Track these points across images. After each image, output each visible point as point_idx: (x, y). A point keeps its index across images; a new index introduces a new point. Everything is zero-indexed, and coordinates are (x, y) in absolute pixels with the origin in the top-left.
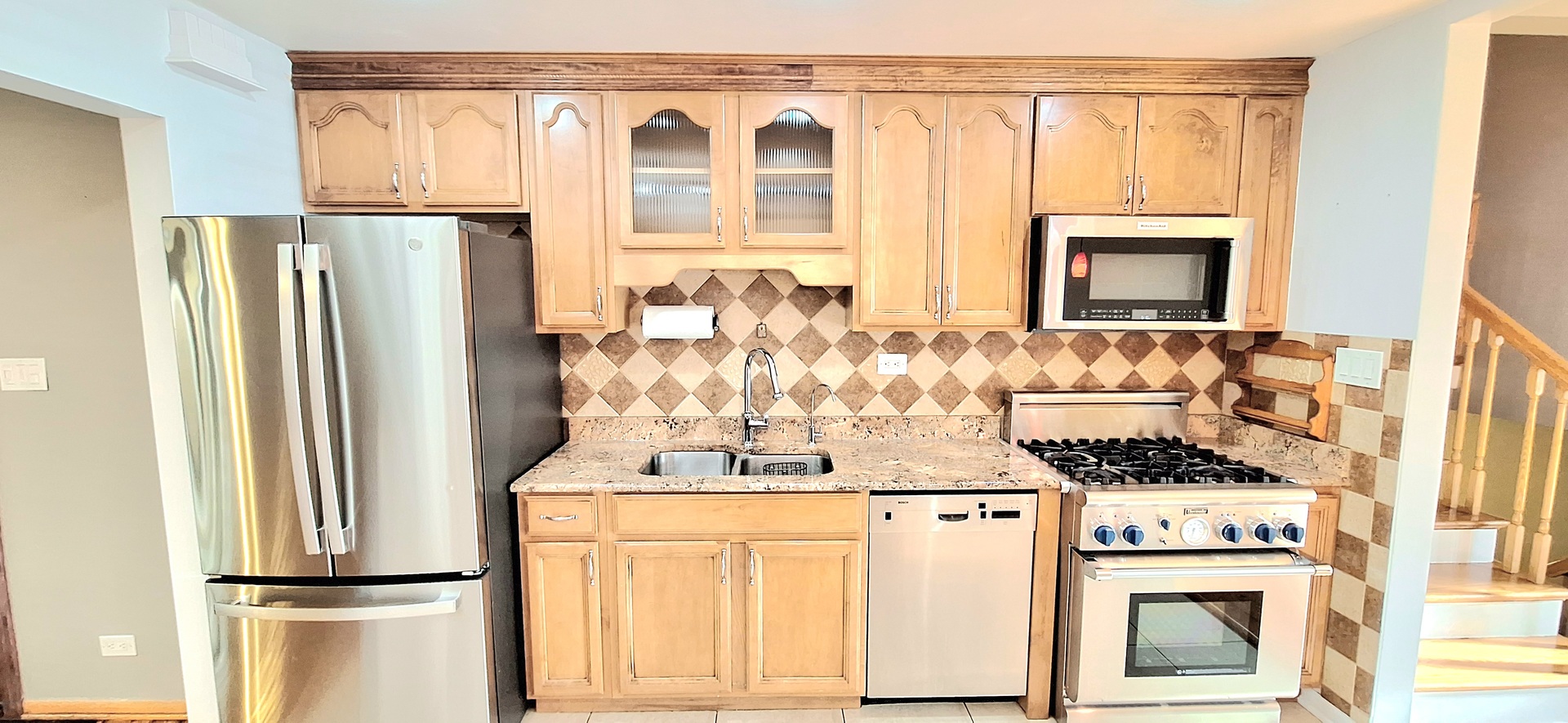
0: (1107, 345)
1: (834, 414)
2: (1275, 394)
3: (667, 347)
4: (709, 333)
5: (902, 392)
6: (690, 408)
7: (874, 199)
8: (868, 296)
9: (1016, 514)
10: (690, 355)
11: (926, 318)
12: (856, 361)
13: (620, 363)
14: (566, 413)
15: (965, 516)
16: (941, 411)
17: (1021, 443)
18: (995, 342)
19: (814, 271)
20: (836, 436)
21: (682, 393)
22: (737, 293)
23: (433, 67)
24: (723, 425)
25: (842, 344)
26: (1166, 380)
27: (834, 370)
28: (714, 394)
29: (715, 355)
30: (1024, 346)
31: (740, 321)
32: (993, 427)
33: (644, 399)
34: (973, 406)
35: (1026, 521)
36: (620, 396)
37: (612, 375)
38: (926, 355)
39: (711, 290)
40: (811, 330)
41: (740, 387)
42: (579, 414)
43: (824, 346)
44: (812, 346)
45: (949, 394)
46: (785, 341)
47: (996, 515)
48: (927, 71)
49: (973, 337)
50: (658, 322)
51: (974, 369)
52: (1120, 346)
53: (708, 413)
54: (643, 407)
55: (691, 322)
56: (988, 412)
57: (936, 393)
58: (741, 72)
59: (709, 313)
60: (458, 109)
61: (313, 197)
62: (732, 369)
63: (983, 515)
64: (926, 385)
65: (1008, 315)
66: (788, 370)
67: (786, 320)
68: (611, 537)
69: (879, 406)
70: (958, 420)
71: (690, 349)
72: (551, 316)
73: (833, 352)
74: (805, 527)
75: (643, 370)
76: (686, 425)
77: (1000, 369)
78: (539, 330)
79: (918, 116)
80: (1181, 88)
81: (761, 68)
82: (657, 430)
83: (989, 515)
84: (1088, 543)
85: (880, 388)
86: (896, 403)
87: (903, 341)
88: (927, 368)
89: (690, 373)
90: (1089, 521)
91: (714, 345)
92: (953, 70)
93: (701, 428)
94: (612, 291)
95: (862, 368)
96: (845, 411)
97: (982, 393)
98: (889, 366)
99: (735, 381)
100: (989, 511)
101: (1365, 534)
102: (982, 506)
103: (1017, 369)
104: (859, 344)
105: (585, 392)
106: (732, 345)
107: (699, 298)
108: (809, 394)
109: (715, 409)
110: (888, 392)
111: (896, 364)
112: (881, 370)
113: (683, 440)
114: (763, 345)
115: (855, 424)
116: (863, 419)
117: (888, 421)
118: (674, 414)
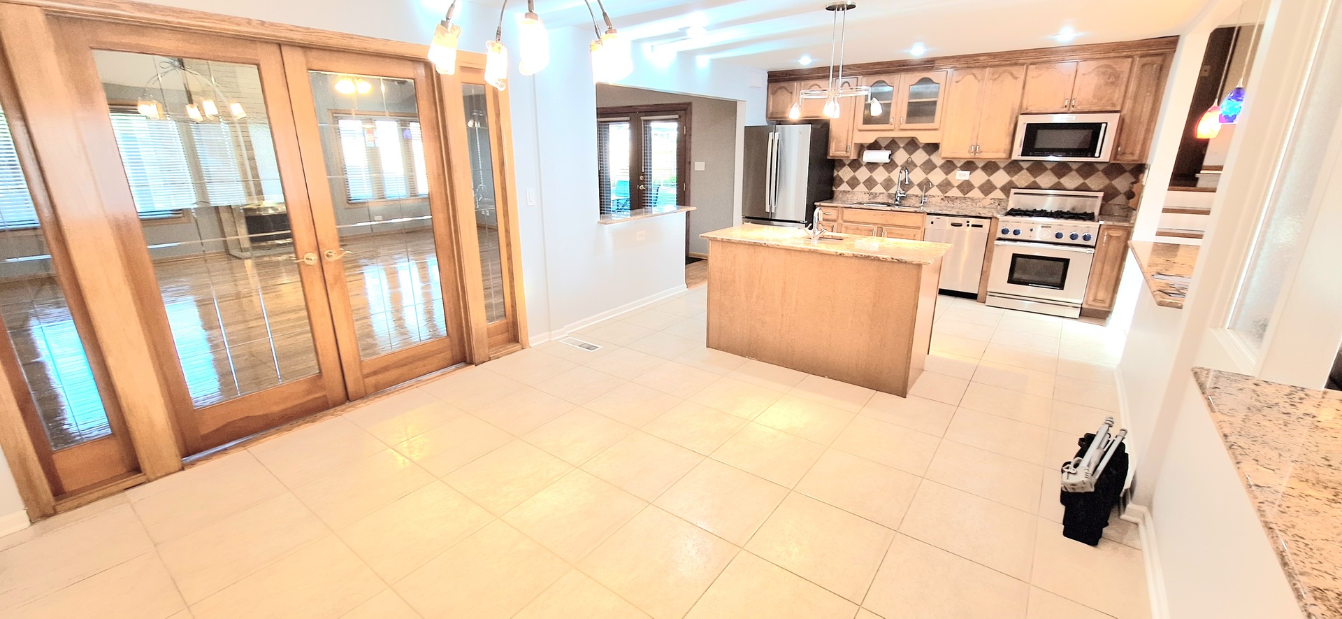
0: (1071, 170)
1: (935, 194)
3: (872, 166)
4: (888, 161)
5: (966, 187)
6: (878, 189)
7: (952, 109)
8: (946, 147)
9: (981, 226)
10: (881, 169)
11: (967, 155)
12: (947, 173)
13: (855, 171)
14: (834, 189)
15: (960, 225)
16: (982, 196)
17: (1010, 209)
18: (1013, 167)
19: (924, 138)
20: (933, 203)
21: (876, 183)
22: (902, 145)
24: (890, 196)
25: (942, 166)
27: (937, 177)
28: (888, 184)
29: (890, 169)
30: (1027, 169)
31: (901, 156)
33: (861, 185)
36: (853, 183)
37: (851, 175)
38: (979, 172)
39: (892, 145)
40: (930, 160)
41: (897, 183)
42: (838, 189)
43: (934, 167)
44: (929, 167)
45: (987, 188)
46: (918, 164)
47: (973, 226)
48: (982, 58)
49: (1002, 165)
50: (869, 156)
51: (1000, 179)
52: (1052, 170)
53: (885, 192)
54: (861, 188)
55: (882, 156)
57: (981, 188)
58: (908, 65)
59: (889, 152)
60: (812, 86)
61: (769, 116)
62: (896, 175)
63: (968, 225)
64: (977, 184)
65: (1002, 155)
66: (917, 176)
67: (920, 157)
69: (955, 192)
70: (988, 199)
71: (880, 166)
72: (834, 152)
73: (938, 170)
75: (863, 174)
76: (875, 195)
78: (828, 158)
79: (975, 76)
80: (1102, 56)
82: (863, 197)
83: (970, 225)
85: (956, 185)
86: (962, 191)
87: (968, 166)
88: (979, 177)
89: (880, 175)
91: (890, 165)
92: (993, 57)
93: (881, 196)
94: (853, 144)
95: (949, 177)
96: (940, 193)
98: (960, 176)
99: (897, 180)
100: (970, 224)
102: (968, 222)
104: (949, 167)
105: (841, 181)
106: (897, 166)
107: (887, 148)
108: (925, 186)
109: (887, 190)
110: (959, 187)
111: (965, 175)
112: (957, 177)
113: (873, 201)
114: (909, 166)
115: (942, 199)
116: (946, 197)
117: (957, 198)
118: (871, 191)
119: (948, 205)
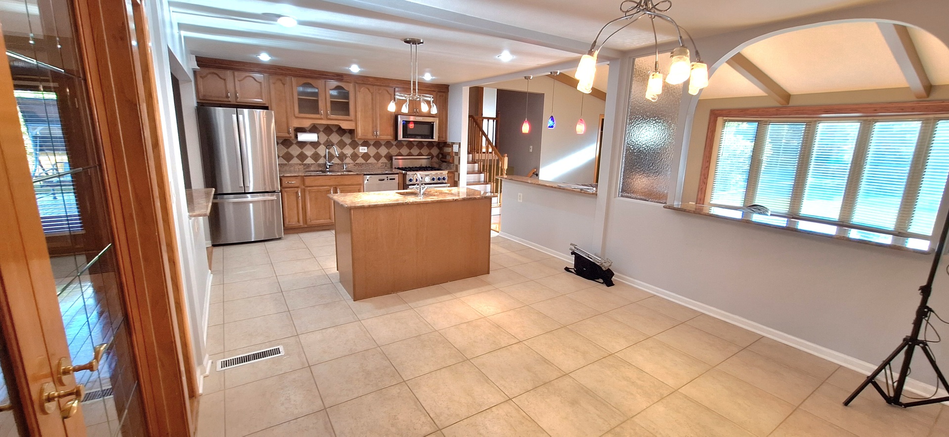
0: (414, 145)
1: (349, 162)
2: (446, 156)
3: (303, 144)
4: (316, 140)
5: (366, 156)
6: (309, 161)
7: (359, 109)
8: (360, 132)
9: (394, 179)
10: (308, 146)
11: (372, 137)
12: (354, 149)
13: (287, 148)
15: (384, 180)
16: (376, 161)
17: (395, 168)
18: (388, 144)
19: (345, 125)
20: (350, 168)
21: (307, 157)
22: (321, 130)
23: (237, 65)
24: (319, 165)
25: (350, 144)
26: (427, 154)
27: (348, 151)
28: (316, 157)
29: (316, 146)
30: (395, 145)
31: (324, 138)
32: (389, 165)
33: (295, 158)
34: (383, 160)
35: (397, 181)
36: (288, 157)
37: (285, 152)
38: (371, 147)
39: (318, 129)
40: (341, 140)
41: (323, 156)
43: (345, 144)
44: (342, 145)
45: (378, 157)
46: (335, 143)
47: (390, 179)
48: (371, 80)
49: (383, 143)
50: (302, 137)
51: (383, 151)
52: (417, 146)
53: (315, 162)
55: (312, 137)
56: (387, 161)
57: (374, 157)
58: (326, 75)
59: (317, 135)
60: (247, 77)
61: (201, 98)
62: (321, 151)
64: (372, 155)
65: (390, 137)
67: (335, 138)
68: (303, 187)
69: (360, 160)
70: (380, 164)
71: (308, 145)
72: (278, 133)
73: (348, 146)
74: (349, 183)
75: (295, 150)
76: (309, 166)
77: (390, 151)
79: (369, 90)
80: (424, 89)
81: (330, 75)
82: (300, 167)
84: (408, 183)
85: (360, 156)
86: (364, 159)
87: (366, 143)
88: (372, 150)
89: (309, 151)
90: (408, 178)
91: (317, 144)
93: (313, 166)
94: (292, 128)
95: (356, 150)
96: (352, 162)
97: (385, 157)
98: (363, 150)
99: (322, 154)
101: (457, 180)
103: (394, 151)
104: (354, 145)
106: (322, 144)
107: (310, 131)
108: (342, 157)
109: (316, 161)
110: (362, 157)
111: (365, 149)
112: (361, 151)
113: (308, 170)
114: (329, 145)
115: (355, 165)
116: (356, 163)
117: (363, 164)
118: (305, 162)
119: (359, 169)
